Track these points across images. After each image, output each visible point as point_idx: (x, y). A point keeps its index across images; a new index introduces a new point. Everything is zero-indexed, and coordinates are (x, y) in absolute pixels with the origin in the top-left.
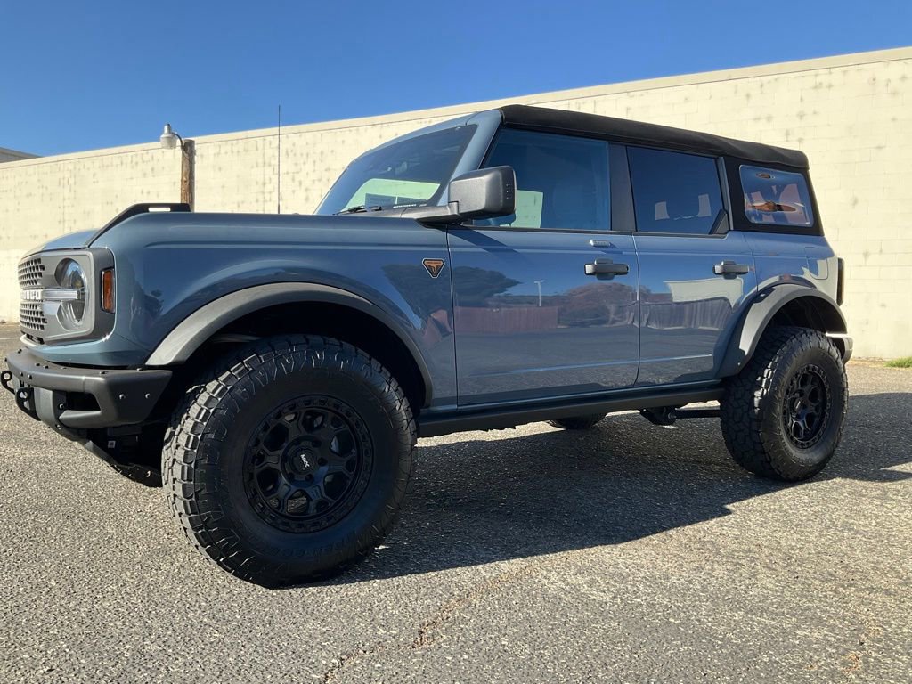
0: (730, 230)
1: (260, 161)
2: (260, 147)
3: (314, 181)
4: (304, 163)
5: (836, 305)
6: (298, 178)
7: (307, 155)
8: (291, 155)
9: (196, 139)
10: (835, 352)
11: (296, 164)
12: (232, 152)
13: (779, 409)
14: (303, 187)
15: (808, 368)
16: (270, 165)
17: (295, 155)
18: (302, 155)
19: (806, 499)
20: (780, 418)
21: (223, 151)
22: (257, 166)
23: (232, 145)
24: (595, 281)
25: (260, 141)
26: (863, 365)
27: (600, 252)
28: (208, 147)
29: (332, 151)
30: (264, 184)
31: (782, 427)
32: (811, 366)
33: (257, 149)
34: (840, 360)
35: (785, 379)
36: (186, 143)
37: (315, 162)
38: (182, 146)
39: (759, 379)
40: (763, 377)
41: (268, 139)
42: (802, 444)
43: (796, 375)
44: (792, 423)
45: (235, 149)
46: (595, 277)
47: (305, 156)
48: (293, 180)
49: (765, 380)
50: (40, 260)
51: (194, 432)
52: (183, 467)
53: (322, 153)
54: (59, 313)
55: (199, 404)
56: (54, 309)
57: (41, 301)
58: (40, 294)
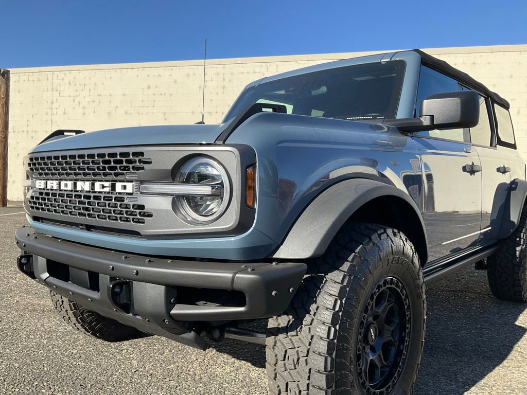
0: (496, 144)
1: (50, 87)
2: (50, 78)
3: (89, 102)
4: (82, 90)
6: (77, 100)
7: (85, 85)
8: (72, 84)
9: (11, 70)
11: (76, 91)
12: (29, 80)
14: (81, 106)
16: (57, 90)
17: (75, 84)
18: (80, 85)
21: (21, 80)
22: (47, 91)
23: (29, 75)
25: (50, 75)
29: (103, 83)
30: (52, 103)
33: (48, 79)
36: (4, 72)
37: (90, 90)
39: (518, 239)
40: (520, 238)
41: (56, 73)
45: (31, 79)
47: (83, 86)
48: (74, 101)
49: (522, 240)
50: (142, 154)
51: (334, 323)
52: (326, 359)
53: (95, 84)
54: (175, 206)
55: (331, 295)
56: (165, 204)
57: (131, 194)
58: (130, 187)
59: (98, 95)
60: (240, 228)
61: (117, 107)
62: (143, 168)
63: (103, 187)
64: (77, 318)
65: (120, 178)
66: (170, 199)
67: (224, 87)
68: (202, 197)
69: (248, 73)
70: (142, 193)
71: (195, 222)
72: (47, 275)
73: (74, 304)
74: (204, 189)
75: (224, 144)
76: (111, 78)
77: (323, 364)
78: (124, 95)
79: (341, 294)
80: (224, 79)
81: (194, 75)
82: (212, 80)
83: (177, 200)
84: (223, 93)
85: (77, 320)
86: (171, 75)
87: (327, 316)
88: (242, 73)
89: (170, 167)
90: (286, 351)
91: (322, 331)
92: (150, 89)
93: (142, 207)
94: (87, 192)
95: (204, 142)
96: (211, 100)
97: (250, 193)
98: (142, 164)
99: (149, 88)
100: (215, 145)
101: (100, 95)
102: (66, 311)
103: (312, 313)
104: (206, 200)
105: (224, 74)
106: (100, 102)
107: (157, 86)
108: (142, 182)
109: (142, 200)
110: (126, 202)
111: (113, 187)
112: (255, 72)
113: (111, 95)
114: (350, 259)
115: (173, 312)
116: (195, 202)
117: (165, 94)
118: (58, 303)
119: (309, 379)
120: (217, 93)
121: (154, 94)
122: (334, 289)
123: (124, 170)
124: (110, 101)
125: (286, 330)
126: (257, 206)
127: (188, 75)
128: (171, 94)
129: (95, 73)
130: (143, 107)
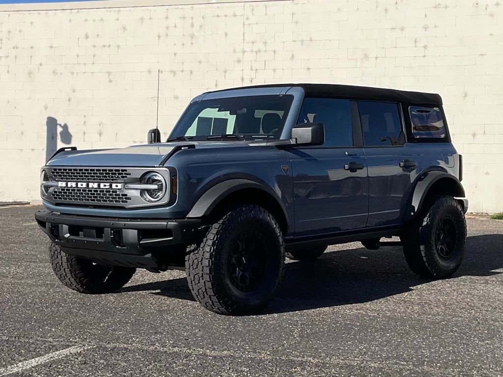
0: (405, 142)
5: (459, 182)
10: (459, 207)
13: (433, 238)
15: (446, 216)
19: (449, 285)
20: (434, 243)
26: (474, 218)
27: (350, 158)
29: (20, 31)
31: (434, 248)
32: (448, 215)
34: (462, 212)
35: (436, 222)
42: (445, 258)
43: (441, 220)
44: (439, 247)
46: (349, 171)
50: (126, 170)
51: (213, 245)
52: (209, 261)
53: (9, 32)
54: (141, 195)
55: (213, 234)
56: (137, 193)
57: (120, 189)
58: (120, 186)
59: (14, 48)
60: (170, 203)
61: (41, 65)
62: (126, 177)
63: (105, 186)
64: (71, 274)
65: (114, 181)
66: (139, 191)
67: (192, 36)
68: (154, 190)
69: (226, 16)
70: (126, 189)
71: (150, 201)
72: (69, 235)
73: (70, 264)
74: (155, 187)
75: (163, 167)
76: (32, 23)
77: (208, 263)
78: (51, 47)
79: (217, 233)
80: (192, 25)
81: (151, 18)
82: (175, 27)
83: (142, 192)
84: (192, 43)
85: (72, 275)
86: (118, 20)
87: (210, 242)
88: (218, 16)
89: (139, 177)
90: (193, 261)
91: (207, 249)
92: (88, 39)
93: (126, 195)
94: (95, 188)
95: (156, 166)
96: (175, 54)
97: (174, 187)
98: (126, 175)
99: (87, 37)
100: (159, 167)
101: (17, 48)
102: (64, 269)
103: (204, 242)
104: (156, 192)
105: (192, 18)
106: (16, 57)
107: (98, 35)
108: (126, 183)
109: (126, 192)
110: (118, 193)
111: (111, 186)
112: (235, 15)
113: (32, 47)
114: (224, 218)
115: (141, 242)
116: (151, 192)
117: (110, 46)
118: (58, 264)
119: (202, 271)
120: (183, 45)
121: (94, 46)
122: (214, 231)
123: (117, 177)
124: (31, 57)
125: (193, 251)
126: (177, 194)
127: (142, 19)
128: (118, 46)
129: (9, 16)
130: (79, 64)
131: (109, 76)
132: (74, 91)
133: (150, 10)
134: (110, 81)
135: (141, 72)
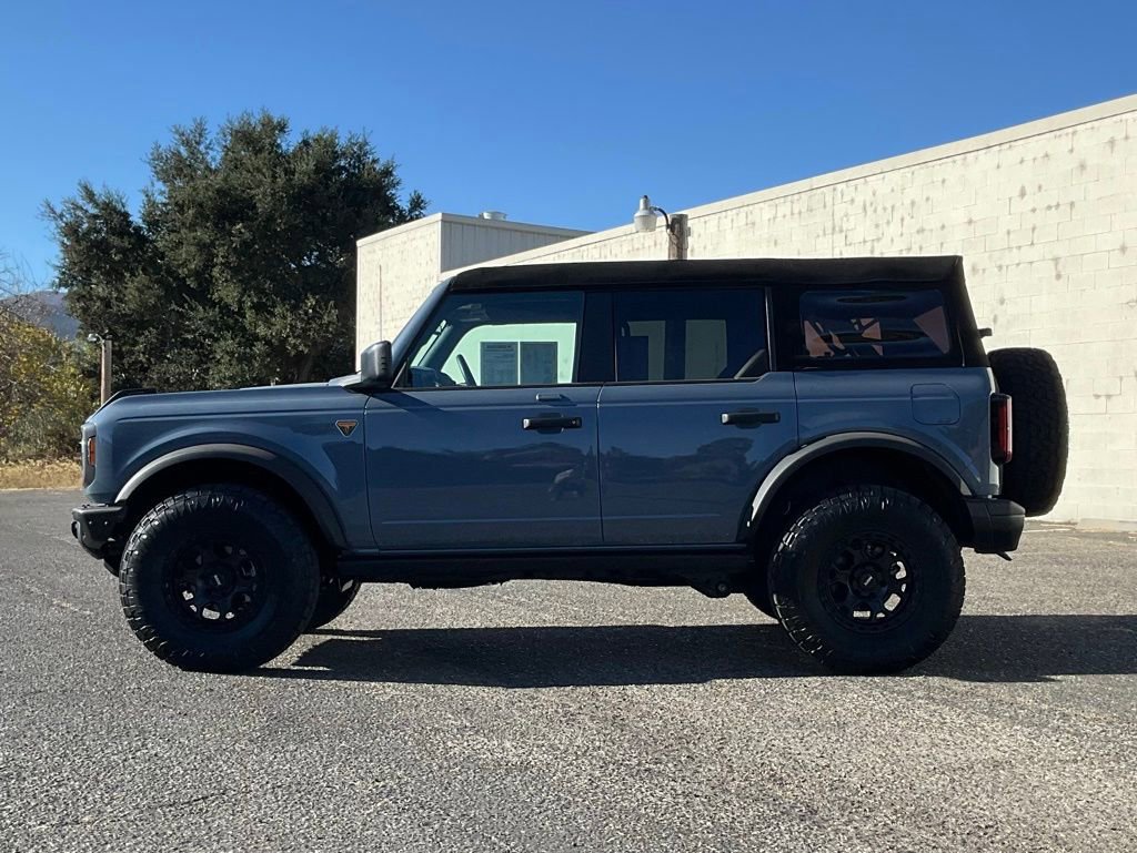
0: (768, 371)
1: (829, 225)
2: (829, 204)
7: (893, 209)
8: (870, 210)
11: (877, 226)
12: (792, 214)
16: (841, 231)
17: (875, 211)
18: (885, 209)
21: (780, 214)
23: (792, 202)
24: (538, 438)
25: (828, 192)
28: (761, 209)
29: (928, 199)
33: (825, 206)
36: (673, 220)
38: (668, 226)
41: (839, 187)
45: (796, 210)
46: (536, 431)
47: (890, 211)
53: (913, 204)
59: (918, 232)
76: (944, 181)
78: (970, 222)
81: (1127, 138)
86: (1072, 151)
92: (1025, 197)
99: (1023, 194)
101: (923, 231)
107: (1040, 187)
113: (943, 227)
117: (1058, 206)
121: (1034, 210)
124: (942, 244)
127: (1112, 142)
128: (1072, 204)
129: (913, 173)
130: (1010, 248)
131: (1056, 265)
132: (1002, 302)
133: (1127, 120)
134: (1058, 277)
135: (1109, 251)
